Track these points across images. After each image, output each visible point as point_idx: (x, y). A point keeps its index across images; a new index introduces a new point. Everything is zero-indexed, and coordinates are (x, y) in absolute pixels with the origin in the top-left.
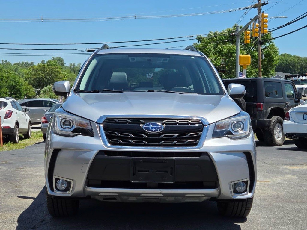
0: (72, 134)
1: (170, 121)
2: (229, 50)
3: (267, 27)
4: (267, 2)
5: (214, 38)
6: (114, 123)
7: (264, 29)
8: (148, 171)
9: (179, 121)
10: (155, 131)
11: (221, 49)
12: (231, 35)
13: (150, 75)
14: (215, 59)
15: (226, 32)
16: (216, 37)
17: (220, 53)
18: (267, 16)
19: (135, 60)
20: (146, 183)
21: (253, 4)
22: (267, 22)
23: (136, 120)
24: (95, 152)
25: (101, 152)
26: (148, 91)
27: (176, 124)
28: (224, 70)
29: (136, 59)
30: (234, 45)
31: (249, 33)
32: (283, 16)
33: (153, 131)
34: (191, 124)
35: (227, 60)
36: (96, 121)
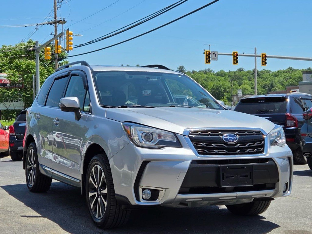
0: (157, 146)
1: (241, 132)
2: (27, 66)
3: (72, 44)
4: (64, 19)
5: (8, 53)
6: (198, 135)
7: (69, 46)
8: (233, 177)
9: (247, 132)
10: (232, 141)
11: (19, 64)
12: (28, 50)
13: (147, 92)
14: (13, 75)
15: (21, 48)
16: (10, 52)
17: (18, 68)
18: (72, 34)
19: (133, 78)
20: (225, 188)
21: (50, 21)
22: (72, 39)
23: (215, 132)
24: (189, 162)
25: (194, 162)
26: (170, 107)
27: (245, 135)
28: (21, 86)
29: (134, 76)
30: (32, 60)
31: (49, 49)
32: (78, 34)
33: (230, 141)
34: (256, 134)
35: (25, 75)
36: (182, 134)
